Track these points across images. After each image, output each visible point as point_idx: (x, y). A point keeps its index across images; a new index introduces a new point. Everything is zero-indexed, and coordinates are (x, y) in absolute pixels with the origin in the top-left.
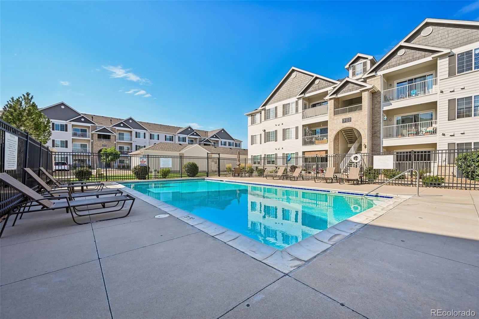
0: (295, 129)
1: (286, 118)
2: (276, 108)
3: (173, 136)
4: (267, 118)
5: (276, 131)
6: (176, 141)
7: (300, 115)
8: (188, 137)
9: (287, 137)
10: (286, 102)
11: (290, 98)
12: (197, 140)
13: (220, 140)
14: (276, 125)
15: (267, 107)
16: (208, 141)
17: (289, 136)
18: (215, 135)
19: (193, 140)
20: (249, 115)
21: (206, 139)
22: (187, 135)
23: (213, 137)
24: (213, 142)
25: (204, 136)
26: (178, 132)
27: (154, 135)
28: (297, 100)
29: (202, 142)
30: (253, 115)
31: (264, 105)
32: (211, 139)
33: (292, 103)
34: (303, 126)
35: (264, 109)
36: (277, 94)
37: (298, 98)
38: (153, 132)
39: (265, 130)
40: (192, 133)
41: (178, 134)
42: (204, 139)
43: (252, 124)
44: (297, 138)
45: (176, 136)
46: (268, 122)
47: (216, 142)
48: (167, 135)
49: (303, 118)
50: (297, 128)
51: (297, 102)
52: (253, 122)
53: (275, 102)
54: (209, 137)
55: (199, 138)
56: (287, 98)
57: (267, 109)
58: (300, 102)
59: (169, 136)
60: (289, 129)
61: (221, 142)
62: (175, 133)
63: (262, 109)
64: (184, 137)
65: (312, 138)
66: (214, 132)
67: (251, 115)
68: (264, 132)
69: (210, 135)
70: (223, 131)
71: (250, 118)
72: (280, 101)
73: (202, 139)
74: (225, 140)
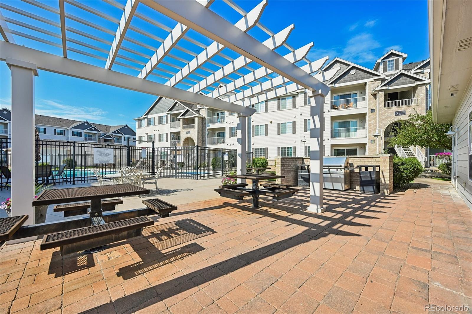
0: (166, 134)
1: (161, 126)
2: (154, 118)
3: (64, 131)
4: (149, 124)
5: (155, 135)
6: (69, 135)
7: (168, 125)
8: (85, 132)
9: (161, 140)
10: (161, 115)
11: (163, 112)
12: (96, 135)
13: (123, 136)
14: (155, 131)
15: (149, 116)
16: (108, 136)
17: (162, 139)
18: (117, 131)
19: (91, 135)
20: (137, 120)
21: (107, 135)
22: (83, 130)
23: (115, 132)
24: (116, 137)
25: (105, 132)
26: (71, 126)
27: (39, 128)
28: (167, 114)
29: (101, 138)
30: (140, 120)
31: (147, 114)
32: (112, 135)
33: (164, 116)
34: (171, 133)
35: (147, 118)
36: (155, 108)
37: (168, 114)
38: (39, 126)
39: (147, 134)
40: (89, 127)
41: (71, 128)
42: (104, 134)
43: (139, 127)
44: (167, 141)
45: (69, 130)
46: (149, 127)
47: (119, 137)
48: (57, 129)
49: (170, 127)
50: (167, 134)
51: (167, 116)
52: (140, 126)
53: (153, 114)
54: (110, 132)
55: (98, 133)
56: (161, 112)
57: (148, 118)
58: (169, 116)
59: (60, 130)
60: (162, 134)
61: (125, 137)
62: (68, 127)
63: (146, 117)
64: (80, 131)
65: (175, 142)
66: (116, 128)
67: (138, 121)
68: (146, 135)
69: (112, 130)
70: (126, 128)
71: (137, 123)
72: (157, 113)
73: (102, 134)
74: (129, 136)
